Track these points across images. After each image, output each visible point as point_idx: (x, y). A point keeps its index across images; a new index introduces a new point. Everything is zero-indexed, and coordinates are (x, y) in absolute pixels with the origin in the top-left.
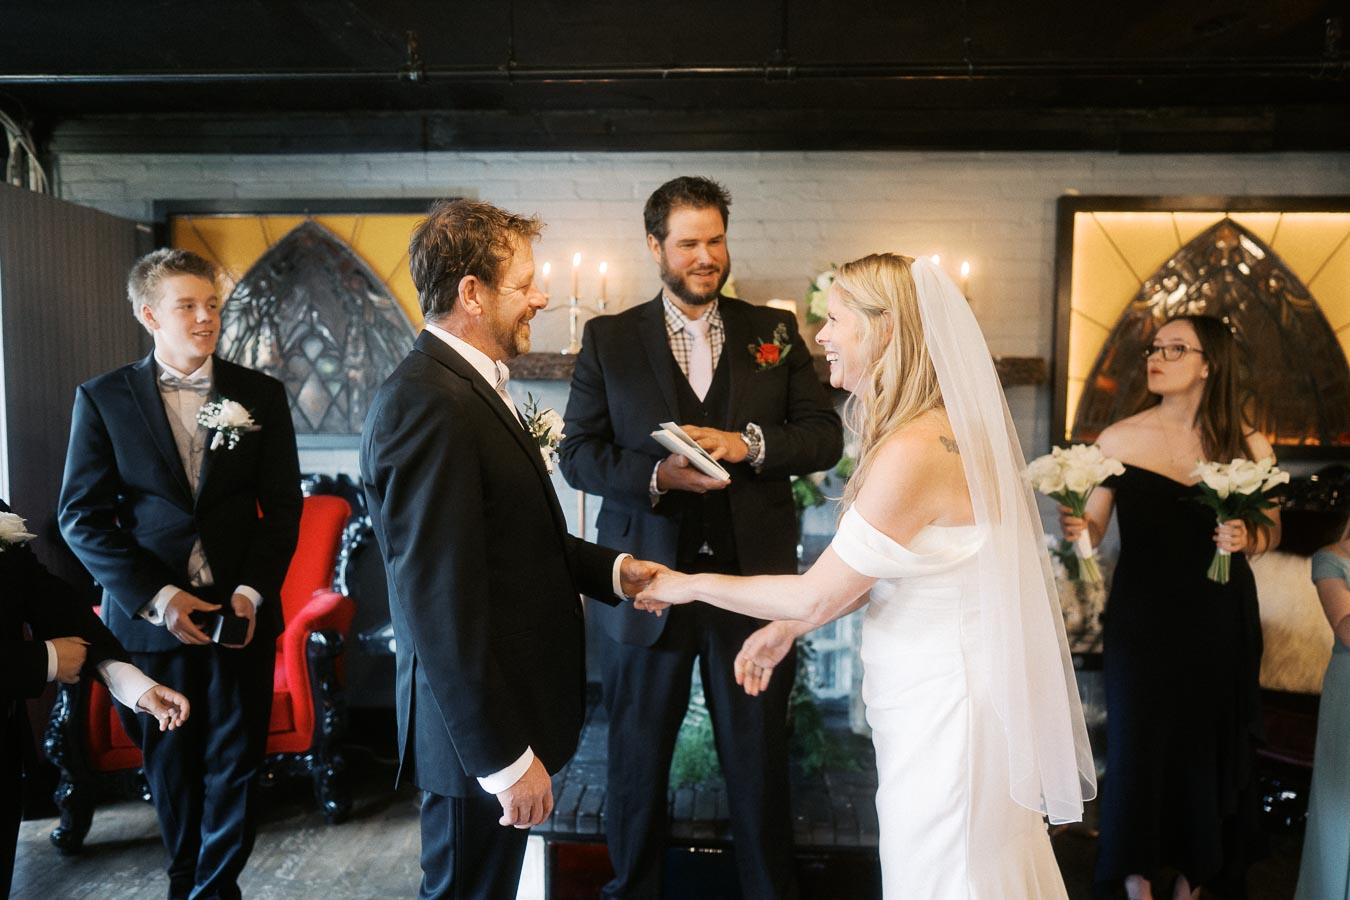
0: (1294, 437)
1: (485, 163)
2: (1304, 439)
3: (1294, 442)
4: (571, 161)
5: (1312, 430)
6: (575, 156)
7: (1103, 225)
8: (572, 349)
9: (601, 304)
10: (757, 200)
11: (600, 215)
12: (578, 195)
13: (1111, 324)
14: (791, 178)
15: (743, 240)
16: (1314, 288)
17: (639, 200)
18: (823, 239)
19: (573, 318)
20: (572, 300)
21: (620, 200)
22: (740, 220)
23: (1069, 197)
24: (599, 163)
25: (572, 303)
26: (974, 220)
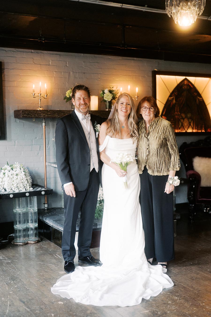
0: (200, 130)
1: (6, 51)
2: (202, 130)
3: (200, 131)
4: (32, 52)
5: (203, 129)
6: (33, 51)
7: (162, 78)
8: (40, 108)
9: (46, 96)
10: (83, 67)
11: (41, 69)
12: (34, 63)
13: (165, 103)
14: (91, 62)
15: (79, 78)
16: (202, 95)
17: (51, 65)
18: (99, 79)
19: (40, 100)
20: (40, 94)
21: (46, 65)
22: (78, 73)
23: (155, 71)
24: (40, 54)
25: (40, 95)
26: (134, 76)
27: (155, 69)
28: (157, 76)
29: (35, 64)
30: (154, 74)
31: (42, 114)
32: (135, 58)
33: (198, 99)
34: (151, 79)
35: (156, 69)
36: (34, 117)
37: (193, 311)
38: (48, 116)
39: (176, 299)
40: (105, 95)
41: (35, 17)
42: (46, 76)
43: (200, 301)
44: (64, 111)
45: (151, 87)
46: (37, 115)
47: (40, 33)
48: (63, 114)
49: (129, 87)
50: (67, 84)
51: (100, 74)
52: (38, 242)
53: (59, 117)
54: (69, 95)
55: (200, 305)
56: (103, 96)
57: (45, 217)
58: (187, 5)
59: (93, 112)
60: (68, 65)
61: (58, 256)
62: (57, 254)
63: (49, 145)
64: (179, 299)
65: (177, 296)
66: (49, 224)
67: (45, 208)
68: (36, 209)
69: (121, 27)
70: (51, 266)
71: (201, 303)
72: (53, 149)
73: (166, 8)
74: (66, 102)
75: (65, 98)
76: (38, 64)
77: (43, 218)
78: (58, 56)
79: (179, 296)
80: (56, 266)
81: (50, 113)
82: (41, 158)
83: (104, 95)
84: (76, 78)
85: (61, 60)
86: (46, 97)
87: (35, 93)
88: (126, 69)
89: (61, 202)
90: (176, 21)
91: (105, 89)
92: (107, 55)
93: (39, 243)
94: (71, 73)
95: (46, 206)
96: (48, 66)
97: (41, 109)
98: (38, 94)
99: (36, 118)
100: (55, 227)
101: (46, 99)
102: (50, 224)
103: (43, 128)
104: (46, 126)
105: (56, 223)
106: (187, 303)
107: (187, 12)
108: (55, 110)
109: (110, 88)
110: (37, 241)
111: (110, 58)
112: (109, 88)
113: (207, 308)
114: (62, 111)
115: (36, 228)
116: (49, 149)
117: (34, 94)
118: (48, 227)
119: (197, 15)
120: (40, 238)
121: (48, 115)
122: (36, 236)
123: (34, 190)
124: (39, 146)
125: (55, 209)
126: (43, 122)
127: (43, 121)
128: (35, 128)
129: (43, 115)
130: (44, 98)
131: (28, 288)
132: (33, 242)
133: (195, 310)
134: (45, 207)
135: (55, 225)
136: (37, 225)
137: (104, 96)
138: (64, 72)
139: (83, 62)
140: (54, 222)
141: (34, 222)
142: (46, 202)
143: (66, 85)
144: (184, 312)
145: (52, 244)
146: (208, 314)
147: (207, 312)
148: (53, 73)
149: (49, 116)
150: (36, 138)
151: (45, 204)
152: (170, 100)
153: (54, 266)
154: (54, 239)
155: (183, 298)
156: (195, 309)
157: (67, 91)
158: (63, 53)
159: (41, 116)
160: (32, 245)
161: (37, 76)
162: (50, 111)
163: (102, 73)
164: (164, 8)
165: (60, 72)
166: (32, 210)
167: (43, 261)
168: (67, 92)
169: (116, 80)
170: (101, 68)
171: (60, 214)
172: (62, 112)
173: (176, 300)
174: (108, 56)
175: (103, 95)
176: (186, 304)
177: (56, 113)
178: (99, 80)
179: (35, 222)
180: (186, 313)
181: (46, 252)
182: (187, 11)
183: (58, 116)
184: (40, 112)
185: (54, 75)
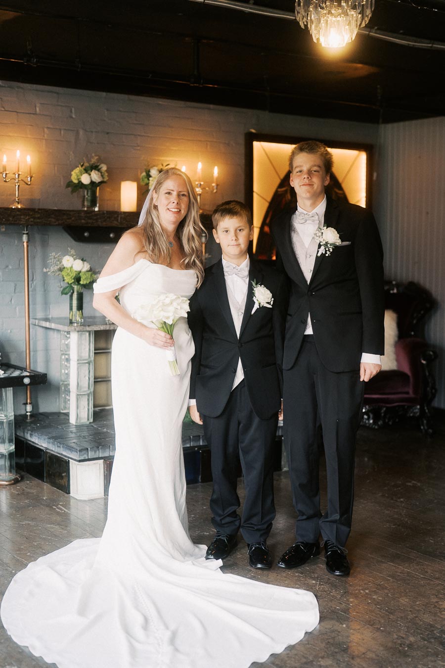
7: (265, 149)
8: (17, 205)
9: (29, 178)
10: (104, 120)
11: (18, 121)
12: (4, 108)
13: (269, 199)
14: (121, 109)
15: (98, 143)
16: (344, 186)
17: (40, 114)
18: (138, 146)
19: (17, 186)
20: (17, 175)
21: (28, 113)
22: (96, 132)
23: (252, 133)
24: (16, 89)
25: (17, 177)
26: (209, 141)
27: (251, 129)
28: (257, 145)
29: (7, 111)
30: (250, 139)
31: (22, 217)
32: (212, 106)
33: (335, 192)
34: (242, 150)
35: (254, 129)
36: (5, 222)
37: (349, 604)
38: (35, 220)
39: (314, 583)
40: (152, 180)
41: (17, 12)
42: (28, 138)
43: (360, 586)
44: (68, 212)
45: (243, 167)
46: (13, 218)
47: (29, 47)
48: (65, 217)
49: (200, 166)
50: (73, 155)
51: (139, 135)
52: (16, 481)
53: (57, 223)
54: (78, 177)
55: (361, 593)
56: (148, 182)
57: (29, 432)
58: (340, 5)
59: (127, 214)
60: (74, 116)
61: (63, 508)
62: (60, 506)
63: (34, 283)
64: (320, 585)
65: (314, 579)
66: (37, 446)
67: (27, 414)
68: (10, 415)
69: (193, 41)
70: (53, 528)
71: (362, 590)
72: (43, 290)
73: (297, 8)
74: (72, 194)
75: (70, 184)
76: (12, 110)
77: (24, 433)
78: (55, 95)
79: (318, 578)
80: (63, 529)
81: (39, 216)
82: (17, 308)
83: (149, 180)
84: (91, 143)
85: (59, 104)
86: (31, 181)
87: (7, 172)
88: (194, 128)
89: (57, 400)
90: (317, 38)
91: (152, 167)
92: (153, 97)
93: (18, 485)
94: (81, 132)
95: (29, 408)
96: (32, 115)
97: (19, 207)
98: (14, 174)
99: (11, 224)
100: (52, 451)
101: (30, 185)
102: (42, 446)
103: (24, 245)
104: (30, 242)
105: (56, 443)
106: (336, 591)
107: (339, 20)
108: (50, 210)
109: (162, 165)
110: (13, 480)
111: (160, 103)
112: (160, 167)
113: (374, 599)
114: (65, 212)
115: (11, 455)
116: (35, 290)
117: (6, 174)
118: (36, 452)
119: (357, 27)
120: (19, 475)
121: (34, 218)
122: (10, 471)
123: (6, 375)
124: (13, 284)
125: (46, 415)
126: (24, 234)
127: (23, 232)
128: (5, 247)
129: (24, 219)
130: (25, 182)
131: (14, 572)
132: (6, 481)
133: (352, 602)
134: (26, 410)
135: (54, 446)
136: (14, 447)
137: (150, 182)
138: (65, 129)
139: (106, 111)
140: (52, 441)
141: (7, 441)
142: (28, 401)
143: (70, 156)
144: (331, 607)
145: (46, 486)
146: (378, 608)
147: (376, 605)
148: (44, 132)
149: (38, 222)
150: (7, 266)
151: (26, 404)
152: (279, 193)
153: (59, 528)
154: (49, 475)
155: (327, 583)
156: (351, 600)
157: (74, 169)
158: (65, 89)
159: (21, 221)
160: (4, 488)
161: (9, 136)
162: (40, 211)
163: (143, 134)
164: (292, 10)
165: (57, 129)
166: (3, 416)
167: (33, 519)
168: (73, 173)
169: (172, 150)
170: (143, 124)
171: (60, 424)
172: (64, 214)
173: (315, 586)
174: (155, 99)
175: (146, 180)
176: (334, 593)
177: (53, 216)
178: (139, 148)
179: (10, 441)
180: (335, 608)
181: (37, 501)
182: (339, 18)
183: (55, 222)
184: (18, 213)
185: (45, 136)
